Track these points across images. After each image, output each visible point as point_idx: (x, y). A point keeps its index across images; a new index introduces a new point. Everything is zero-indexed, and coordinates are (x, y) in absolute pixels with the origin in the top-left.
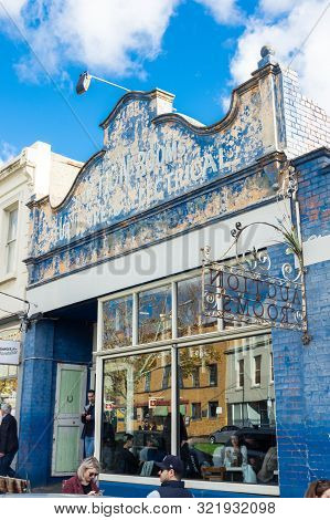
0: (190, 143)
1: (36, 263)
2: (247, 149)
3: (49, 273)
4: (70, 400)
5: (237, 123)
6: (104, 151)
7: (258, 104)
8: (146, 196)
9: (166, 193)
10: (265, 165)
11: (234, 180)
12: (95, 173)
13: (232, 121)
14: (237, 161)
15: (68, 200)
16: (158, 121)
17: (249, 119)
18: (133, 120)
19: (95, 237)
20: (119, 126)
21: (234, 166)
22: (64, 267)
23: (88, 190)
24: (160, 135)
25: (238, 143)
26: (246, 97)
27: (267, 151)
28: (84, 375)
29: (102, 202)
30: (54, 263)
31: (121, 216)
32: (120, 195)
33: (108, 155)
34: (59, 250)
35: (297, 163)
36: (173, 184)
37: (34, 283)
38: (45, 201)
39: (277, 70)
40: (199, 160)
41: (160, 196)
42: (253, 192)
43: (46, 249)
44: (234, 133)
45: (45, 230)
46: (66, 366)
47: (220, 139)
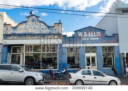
0: (46, 27)
1: (7, 35)
2: (56, 31)
3: (10, 38)
5: (55, 27)
6: (27, 21)
8: (37, 32)
9: (41, 32)
10: (60, 34)
11: (54, 35)
12: (24, 24)
13: (54, 27)
14: (54, 32)
15: (17, 26)
16: (40, 22)
17: (57, 28)
18: (34, 19)
19: (25, 35)
20: (31, 19)
21: (54, 33)
22: (15, 38)
23: (22, 26)
24: (40, 24)
25: (55, 30)
26: (56, 25)
29: (26, 29)
30: (12, 36)
31: (31, 33)
32: (31, 30)
33: (28, 22)
36: (43, 32)
37: (5, 39)
38: (9, 25)
39: (61, 24)
40: (48, 30)
43: (9, 33)
45: (9, 30)
47: (52, 28)
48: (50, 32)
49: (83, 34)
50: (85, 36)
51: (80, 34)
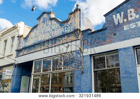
0: (58, 25)
1: (18, 51)
2: (72, 28)
3: (21, 54)
4: (25, 85)
5: (70, 21)
7: (75, 17)
8: (47, 37)
9: (52, 37)
10: (76, 31)
11: (68, 34)
12: (35, 31)
13: (69, 21)
14: (69, 30)
15: (28, 36)
16: (51, 19)
17: (73, 21)
18: (45, 18)
19: (34, 46)
20: (42, 19)
21: (68, 31)
22: (25, 53)
23: (33, 34)
24: (51, 23)
25: (69, 26)
26: (72, 16)
27: (76, 28)
28: (29, 79)
29: (36, 37)
30: (23, 51)
31: (40, 41)
32: (40, 36)
34: (25, 48)
35: (83, 32)
36: (54, 34)
37: (18, 56)
38: (22, 36)
39: (80, 10)
40: (60, 29)
41: (50, 37)
42: (72, 38)
43: (21, 48)
44: (69, 24)
45: (21, 43)
46: (24, 77)
47: (66, 24)
48: (63, 33)
49: (126, 17)
50: (130, 19)
51: (118, 18)
